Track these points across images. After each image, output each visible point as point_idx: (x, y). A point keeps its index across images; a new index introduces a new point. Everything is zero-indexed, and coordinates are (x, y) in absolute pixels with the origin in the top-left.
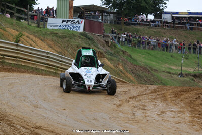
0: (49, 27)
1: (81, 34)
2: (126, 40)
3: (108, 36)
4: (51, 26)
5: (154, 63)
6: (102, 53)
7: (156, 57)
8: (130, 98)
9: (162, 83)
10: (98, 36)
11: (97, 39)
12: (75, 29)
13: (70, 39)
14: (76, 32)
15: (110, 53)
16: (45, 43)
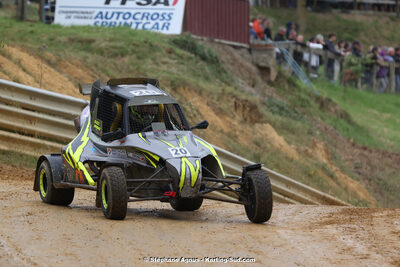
0: (60, 19)
1: (175, 41)
3: (266, 49)
6: (253, 108)
10: (231, 49)
11: (229, 57)
12: (153, 23)
13: (139, 58)
14: (156, 34)
15: (278, 106)
16: (61, 72)
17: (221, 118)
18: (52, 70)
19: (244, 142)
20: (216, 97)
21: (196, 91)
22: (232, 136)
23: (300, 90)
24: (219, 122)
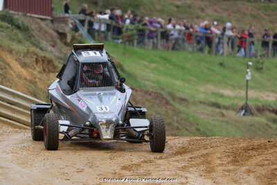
3: (64, 20)
5: (178, 83)
6: (50, 62)
7: (183, 68)
8: (124, 168)
9: (199, 130)
10: (39, 21)
11: (37, 26)
17: (25, 69)
19: (41, 86)
20: (22, 55)
21: (7, 51)
24: (24, 72)
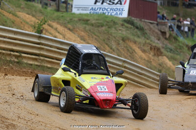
0: (75, 11)
1: (125, 21)
2: (189, 30)
3: (164, 24)
4: (78, 8)
6: (158, 49)
10: (149, 24)
11: (148, 27)
12: (115, 12)
13: (109, 28)
14: (116, 17)
15: (170, 49)
16: (74, 34)
17: (144, 53)
18: (71, 32)
19: (154, 64)
20: (142, 45)
21: (133, 42)
22: (149, 62)
23: (179, 42)
24: (144, 55)
